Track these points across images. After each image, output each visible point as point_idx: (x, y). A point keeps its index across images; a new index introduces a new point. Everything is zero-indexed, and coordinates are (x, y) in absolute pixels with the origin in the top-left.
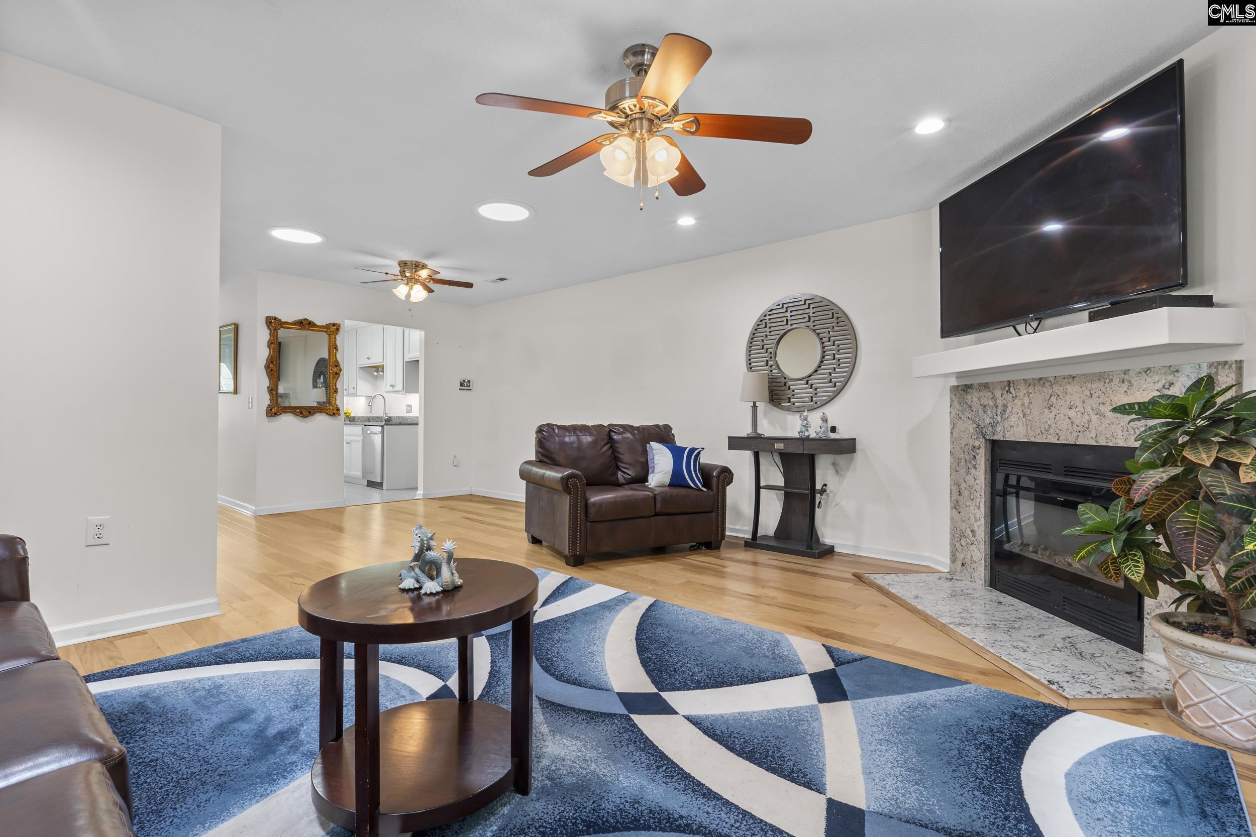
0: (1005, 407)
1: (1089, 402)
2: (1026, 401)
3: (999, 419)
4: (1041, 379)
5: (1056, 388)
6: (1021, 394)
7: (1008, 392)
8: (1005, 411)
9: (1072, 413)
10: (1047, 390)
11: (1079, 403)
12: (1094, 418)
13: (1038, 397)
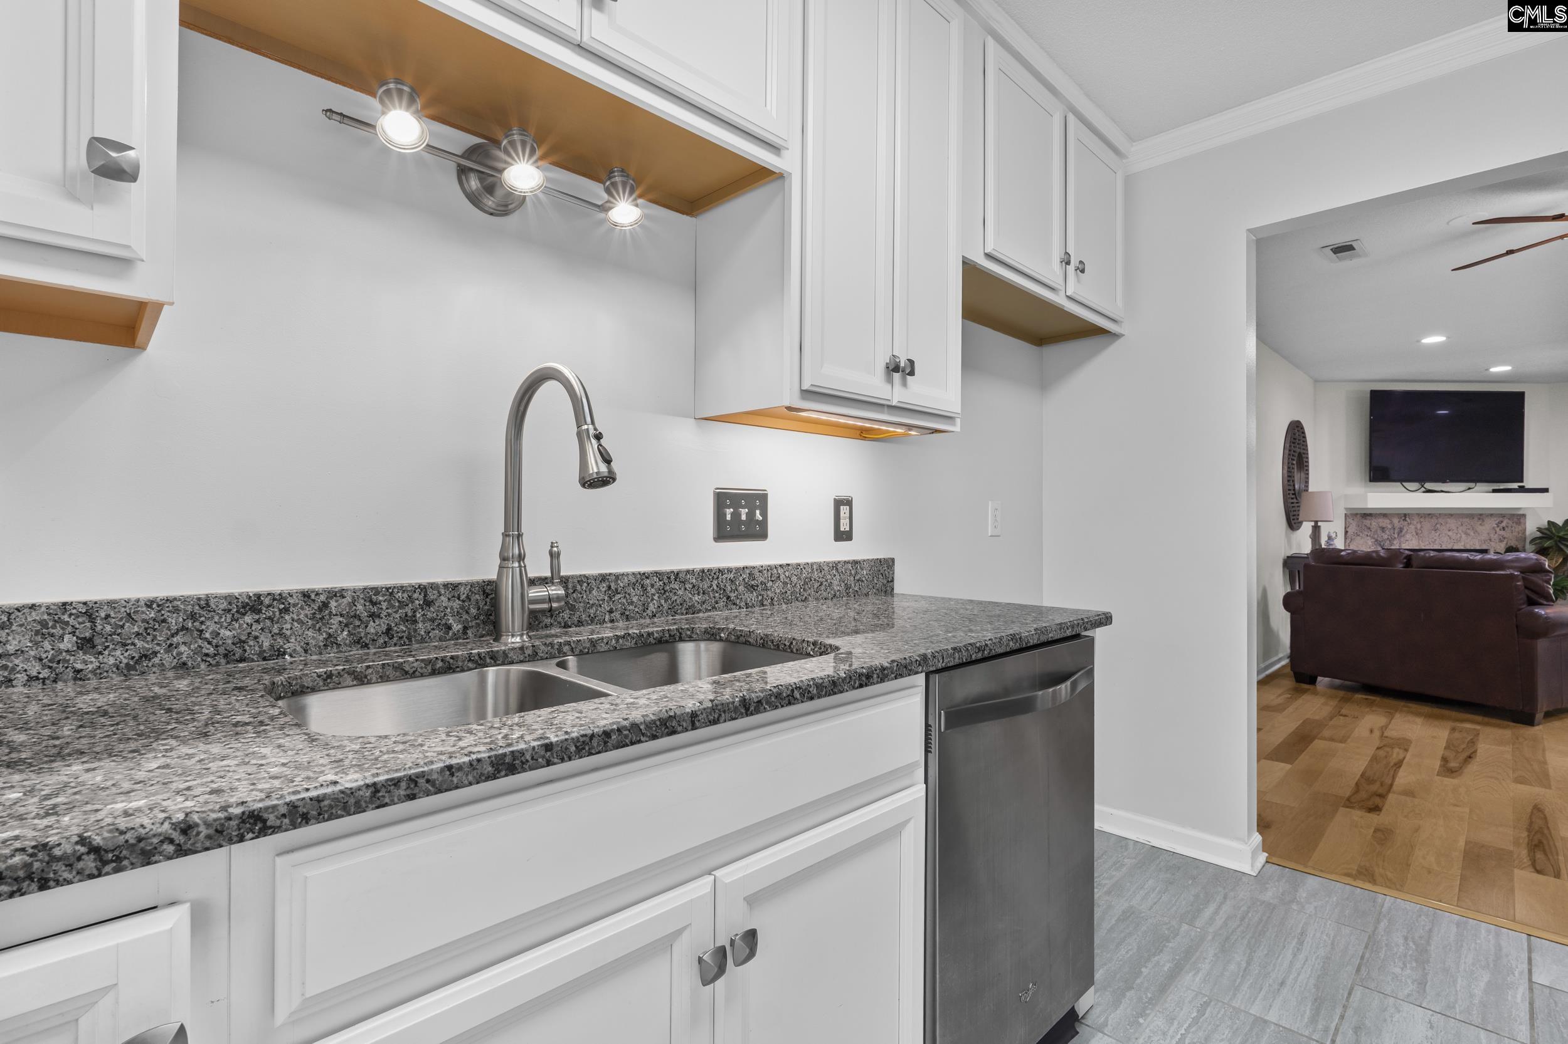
0: (1401, 530)
1: (1461, 528)
2: (1419, 526)
3: (1396, 536)
4: (1429, 514)
5: (1440, 520)
6: (1415, 522)
7: (1405, 520)
8: (1401, 531)
9: (1450, 533)
10: (1434, 521)
11: (1454, 528)
12: (1463, 536)
13: (1427, 525)
